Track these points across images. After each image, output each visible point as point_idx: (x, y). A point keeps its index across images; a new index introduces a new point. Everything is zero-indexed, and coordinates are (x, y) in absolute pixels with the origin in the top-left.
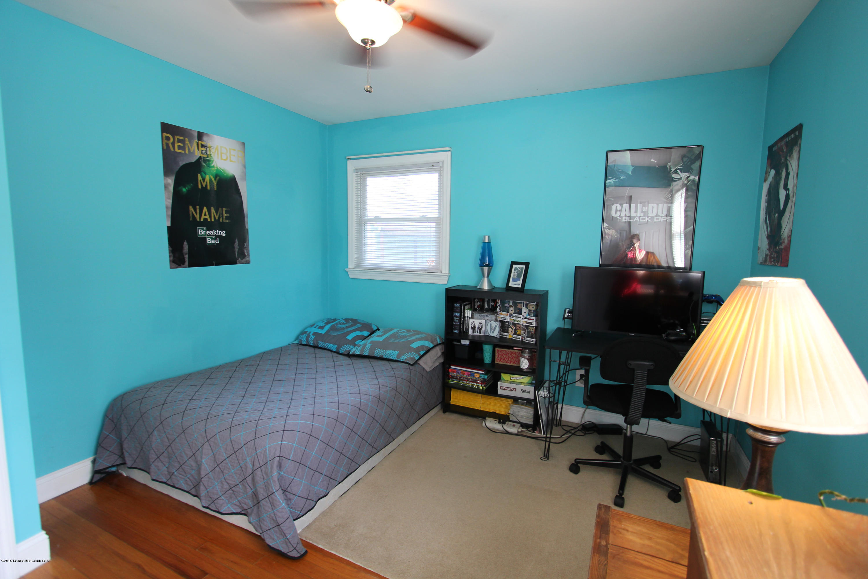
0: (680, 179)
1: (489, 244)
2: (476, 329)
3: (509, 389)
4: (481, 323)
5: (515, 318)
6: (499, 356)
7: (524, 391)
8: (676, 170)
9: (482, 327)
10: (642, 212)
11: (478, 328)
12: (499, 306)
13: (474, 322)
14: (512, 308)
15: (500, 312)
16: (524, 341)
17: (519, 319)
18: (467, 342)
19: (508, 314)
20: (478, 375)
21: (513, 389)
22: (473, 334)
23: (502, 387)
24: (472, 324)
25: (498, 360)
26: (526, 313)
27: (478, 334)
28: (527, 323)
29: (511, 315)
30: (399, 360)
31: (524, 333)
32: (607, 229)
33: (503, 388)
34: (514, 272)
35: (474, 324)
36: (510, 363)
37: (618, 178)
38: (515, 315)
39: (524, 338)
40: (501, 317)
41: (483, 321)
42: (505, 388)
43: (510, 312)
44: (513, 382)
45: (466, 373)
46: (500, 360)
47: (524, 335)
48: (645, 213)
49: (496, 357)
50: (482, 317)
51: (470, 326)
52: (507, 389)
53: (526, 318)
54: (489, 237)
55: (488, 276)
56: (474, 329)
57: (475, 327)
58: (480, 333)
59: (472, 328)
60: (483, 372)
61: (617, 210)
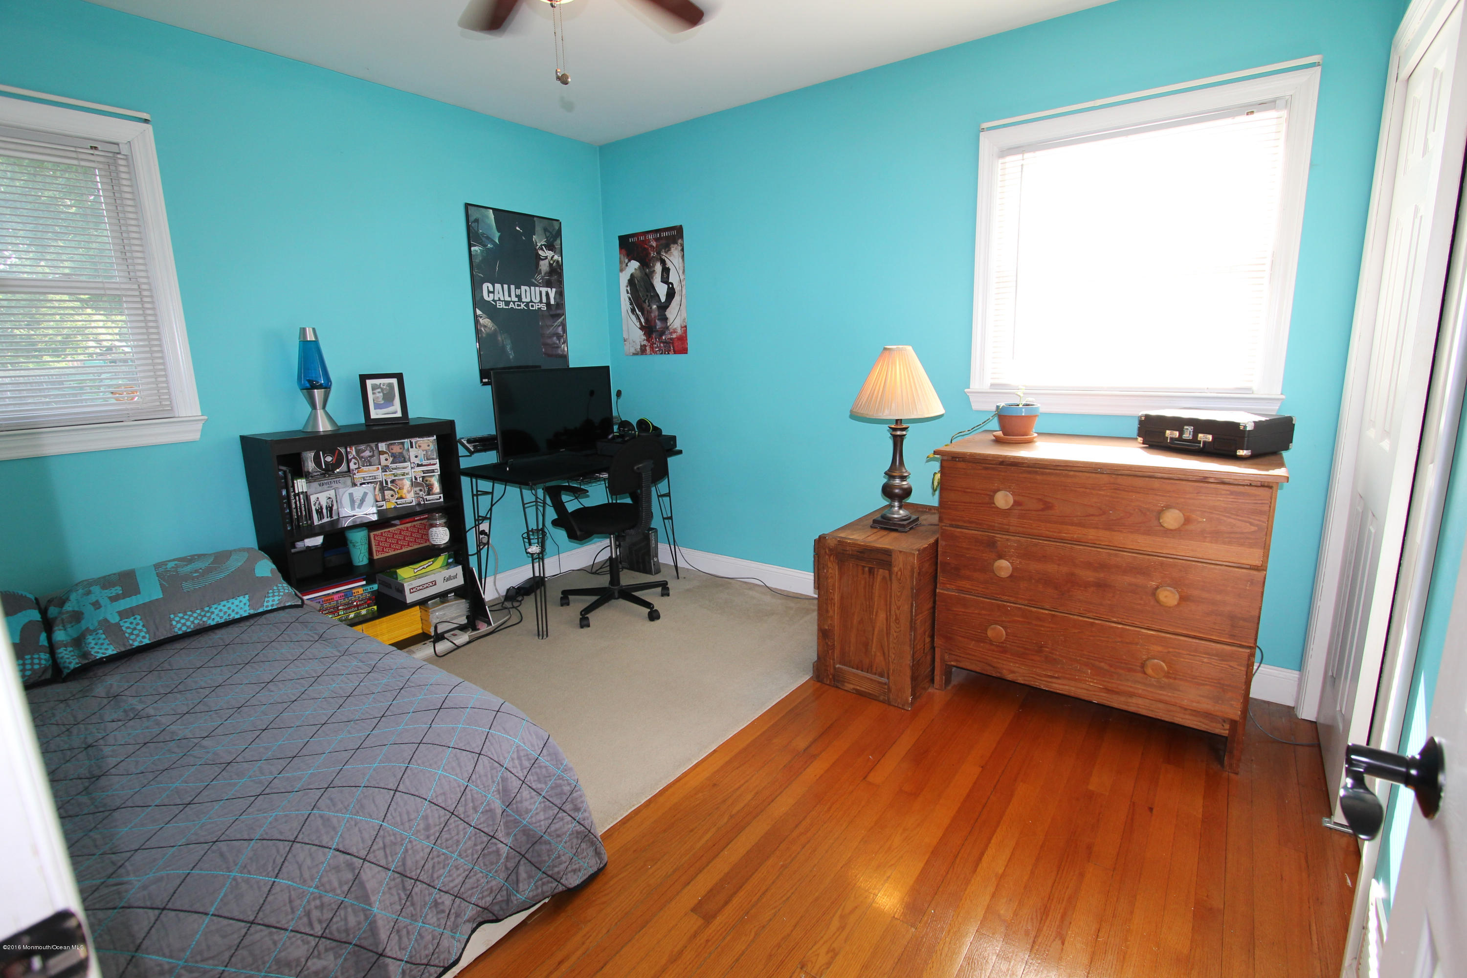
0: (546, 257)
1: (316, 342)
2: (324, 511)
3: (425, 586)
4: (330, 498)
5: (394, 472)
6: (379, 545)
7: (449, 579)
8: (541, 245)
9: (332, 505)
10: (516, 296)
11: (327, 508)
12: (354, 458)
13: (318, 498)
14: (386, 455)
15: (359, 468)
16: (422, 503)
17: (406, 471)
18: (318, 540)
19: (378, 468)
20: (361, 590)
21: (431, 584)
22: (320, 522)
23: (412, 589)
24: (315, 505)
25: (379, 551)
26: (419, 457)
27: (329, 519)
28: (424, 472)
29: (385, 469)
30: (261, 610)
31: (421, 490)
32: (481, 317)
33: (414, 590)
34: (373, 393)
35: (320, 503)
36: (401, 548)
37: (485, 246)
38: (394, 466)
39: (422, 498)
40: (364, 478)
41: (332, 493)
42: (419, 588)
43: (383, 463)
44: (424, 575)
45: (336, 597)
46: (383, 551)
47: (421, 493)
48: (519, 297)
49: (374, 548)
50: (325, 487)
51: (314, 508)
52: (421, 588)
53: (419, 465)
54: (314, 329)
55: (324, 407)
56: (320, 512)
57: (321, 508)
58: (331, 516)
59: (317, 511)
60: (364, 583)
61: (489, 292)
